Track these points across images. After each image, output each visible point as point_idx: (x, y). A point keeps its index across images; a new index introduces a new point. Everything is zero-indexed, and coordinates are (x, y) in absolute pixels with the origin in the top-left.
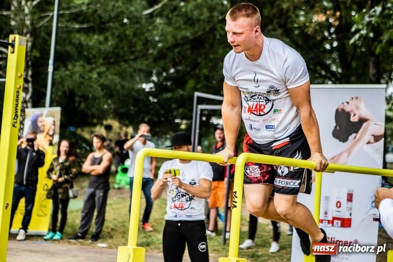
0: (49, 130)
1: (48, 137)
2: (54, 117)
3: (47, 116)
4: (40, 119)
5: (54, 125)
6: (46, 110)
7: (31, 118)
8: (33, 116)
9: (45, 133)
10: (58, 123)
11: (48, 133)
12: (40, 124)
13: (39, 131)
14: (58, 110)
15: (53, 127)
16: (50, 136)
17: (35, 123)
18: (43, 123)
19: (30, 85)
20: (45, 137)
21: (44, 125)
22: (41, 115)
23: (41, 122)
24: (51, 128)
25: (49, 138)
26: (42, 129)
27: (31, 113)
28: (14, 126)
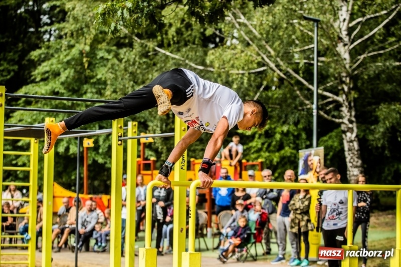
0: (316, 168)
1: (316, 173)
2: (319, 156)
3: (314, 155)
4: (310, 158)
5: (320, 163)
6: (312, 151)
7: (303, 158)
8: (304, 156)
9: (314, 171)
10: (322, 161)
11: (315, 171)
12: (309, 163)
13: (309, 169)
14: (321, 149)
15: (319, 164)
16: (318, 173)
17: (306, 161)
18: (312, 162)
19: (355, 124)
20: (314, 174)
21: (312, 164)
22: (309, 155)
23: (310, 161)
24: (317, 166)
25: (316, 175)
26: (311, 167)
27: (303, 153)
28: (182, 169)
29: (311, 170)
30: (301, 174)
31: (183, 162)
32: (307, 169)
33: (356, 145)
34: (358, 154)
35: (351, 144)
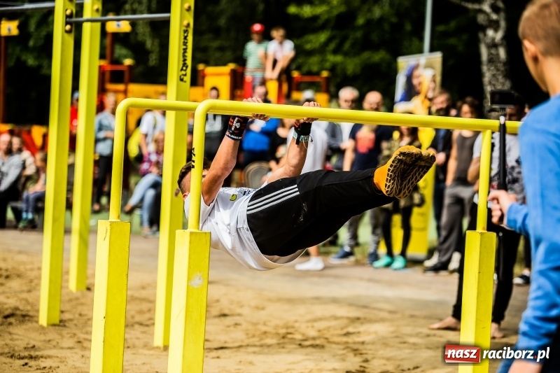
1: (426, 101)
2: (433, 68)
3: (425, 68)
4: (416, 73)
5: (434, 81)
6: (422, 59)
7: (405, 73)
8: (407, 68)
9: (422, 96)
10: (438, 79)
11: (426, 97)
12: (415, 82)
13: (414, 92)
14: (438, 57)
15: (432, 85)
16: (431, 100)
17: (409, 78)
18: (421, 79)
20: (423, 102)
21: (420, 83)
22: (416, 67)
23: (418, 77)
24: (429, 87)
25: (427, 103)
26: (418, 88)
27: (404, 63)
28: (182, 80)
29: (418, 93)
30: (401, 100)
31: (184, 68)
32: (411, 92)
33: (502, 53)
34: (506, 70)
35: (493, 51)
